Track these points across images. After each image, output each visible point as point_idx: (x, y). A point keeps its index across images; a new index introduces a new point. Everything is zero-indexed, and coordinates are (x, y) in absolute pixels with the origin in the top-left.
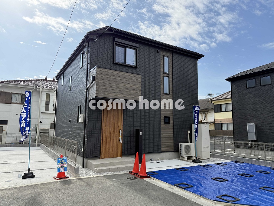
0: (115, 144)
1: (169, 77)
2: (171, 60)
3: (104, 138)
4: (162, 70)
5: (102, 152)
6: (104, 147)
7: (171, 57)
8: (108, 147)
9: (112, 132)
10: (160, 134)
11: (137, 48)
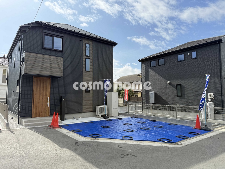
0: (44, 107)
1: (90, 59)
2: (91, 47)
3: (35, 103)
4: (84, 53)
5: (33, 113)
6: (34, 110)
7: (92, 44)
8: (38, 110)
9: (41, 99)
10: (82, 100)
11: (63, 38)
